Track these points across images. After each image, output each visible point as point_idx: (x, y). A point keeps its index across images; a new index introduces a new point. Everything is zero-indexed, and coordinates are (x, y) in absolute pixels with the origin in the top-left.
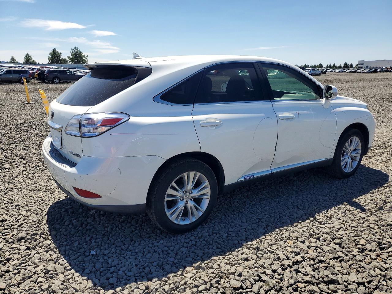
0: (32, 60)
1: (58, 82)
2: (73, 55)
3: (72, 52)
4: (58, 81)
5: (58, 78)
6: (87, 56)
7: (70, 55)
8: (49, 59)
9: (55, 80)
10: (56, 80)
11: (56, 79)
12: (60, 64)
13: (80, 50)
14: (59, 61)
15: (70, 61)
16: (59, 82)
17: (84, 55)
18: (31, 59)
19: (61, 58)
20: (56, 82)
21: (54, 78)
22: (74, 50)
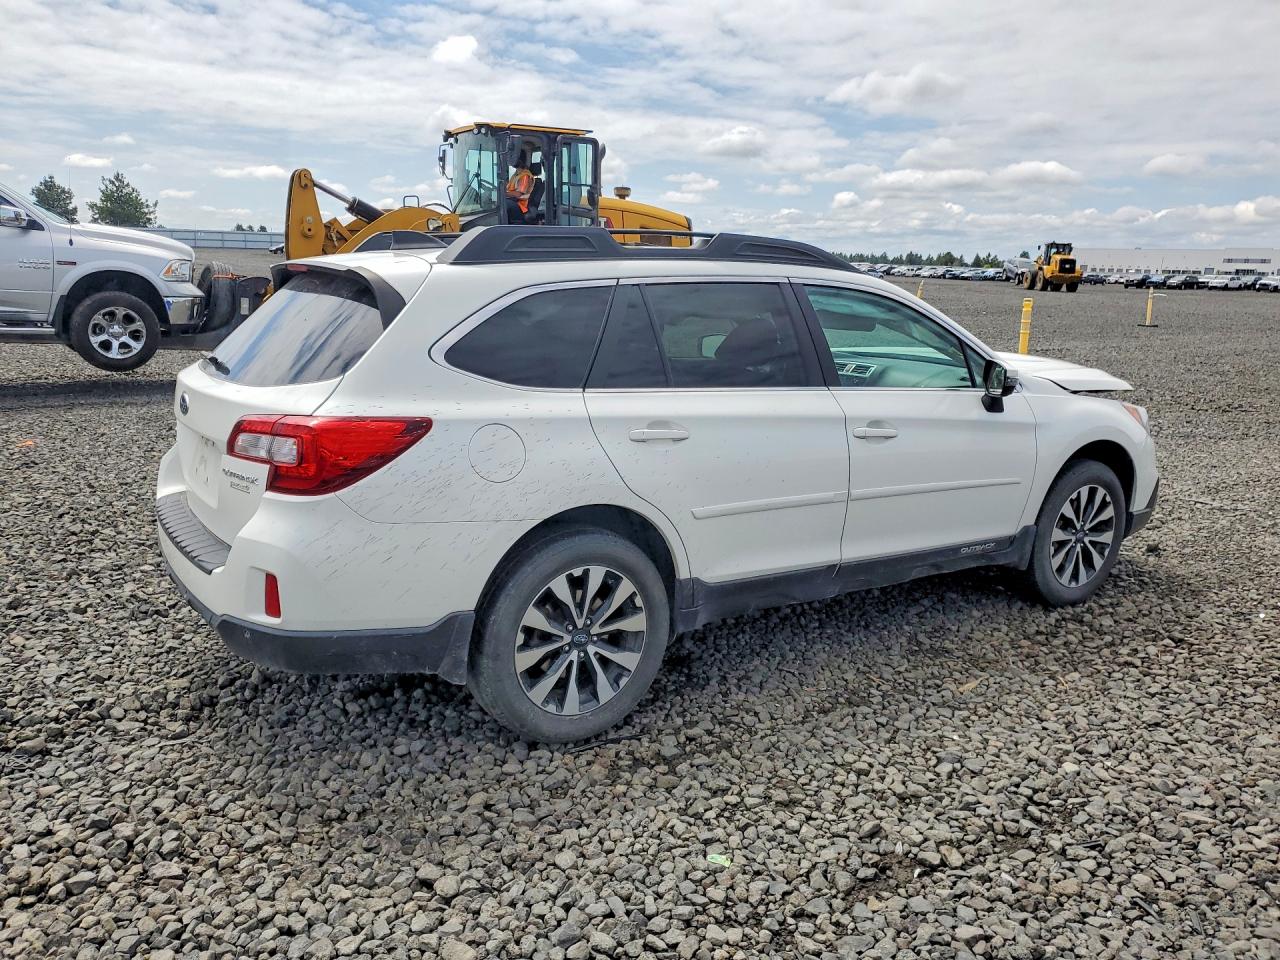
2: (107, 196)
3: (103, 188)
6: (155, 205)
7: (97, 199)
13: (132, 185)
15: (96, 216)
17: (143, 201)
19: (70, 207)
22: (113, 183)
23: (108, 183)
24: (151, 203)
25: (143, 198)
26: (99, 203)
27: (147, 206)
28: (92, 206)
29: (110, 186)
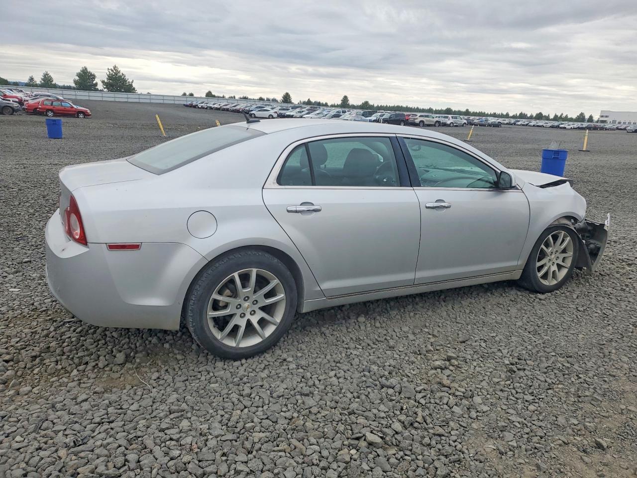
0: (53, 83)
2: (110, 77)
3: (108, 73)
6: (133, 81)
8: (76, 82)
12: (92, 90)
13: (122, 72)
14: (90, 86)
15: (105, 87)
18: (52, 81)
19: (94, 82)
23: (110, 71)
24: (130, 80)
25: (127, 78)
26: (106, 81)
27: (129, 82)
28: (103, 82)
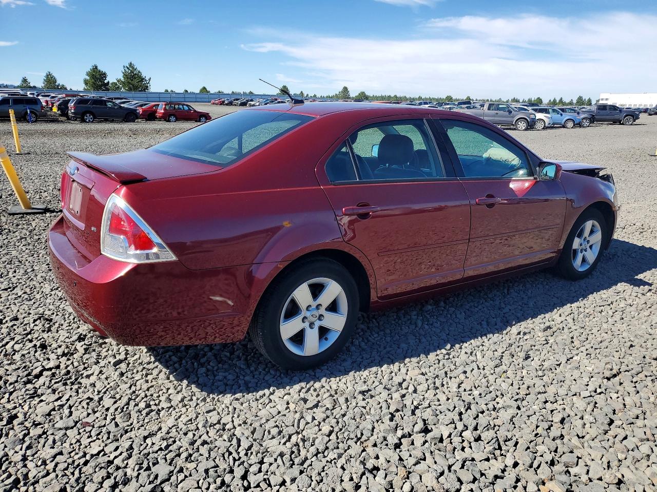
0: (57, 83)
1: (91, 120)
2: (125, 75)
3: (124, 71)
4: (91, 118)
5: (91, 113)
6: (150, 78)
8: (86, 82)
9: (85, 117)
10: (88, 117)
11: (88, 115)
12: (103, 90)
13: (138, 69)
14: (102, 85)
15: (121, 86)
16: (93, 121)
19: (106, 82)
20: (87, 121)
21: (84, 114)
23: (126, 68)
25: (143, 75)
27: (146, 80)
29: (127, 70)
